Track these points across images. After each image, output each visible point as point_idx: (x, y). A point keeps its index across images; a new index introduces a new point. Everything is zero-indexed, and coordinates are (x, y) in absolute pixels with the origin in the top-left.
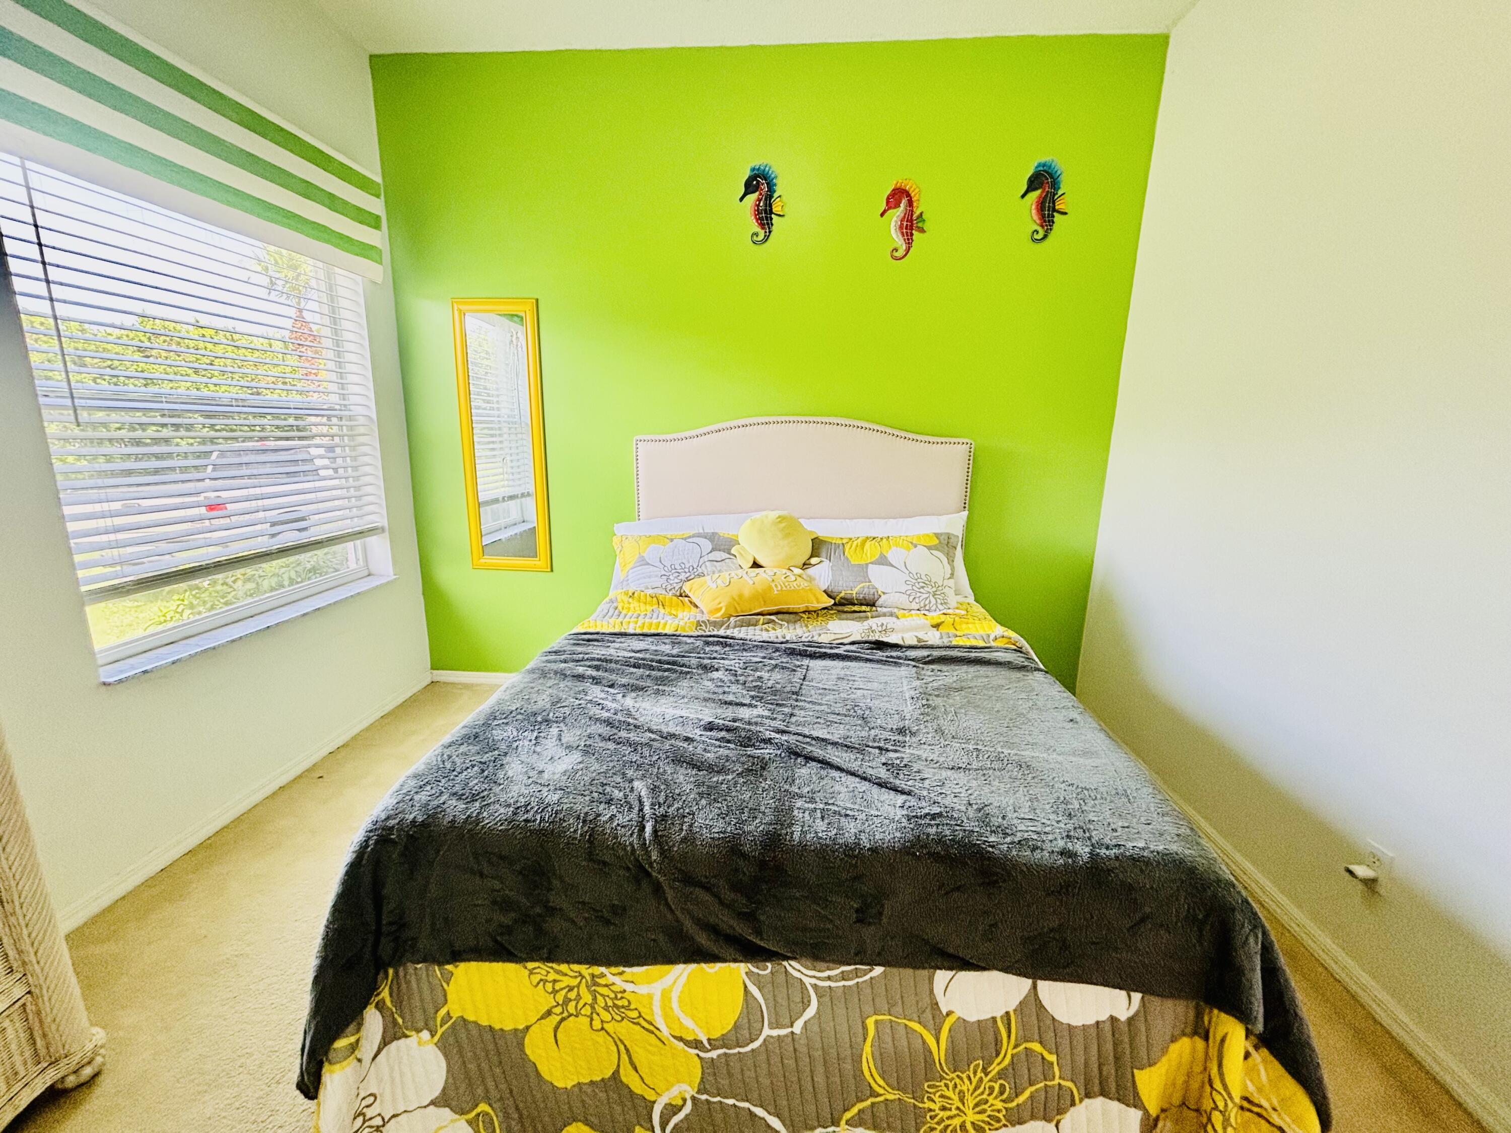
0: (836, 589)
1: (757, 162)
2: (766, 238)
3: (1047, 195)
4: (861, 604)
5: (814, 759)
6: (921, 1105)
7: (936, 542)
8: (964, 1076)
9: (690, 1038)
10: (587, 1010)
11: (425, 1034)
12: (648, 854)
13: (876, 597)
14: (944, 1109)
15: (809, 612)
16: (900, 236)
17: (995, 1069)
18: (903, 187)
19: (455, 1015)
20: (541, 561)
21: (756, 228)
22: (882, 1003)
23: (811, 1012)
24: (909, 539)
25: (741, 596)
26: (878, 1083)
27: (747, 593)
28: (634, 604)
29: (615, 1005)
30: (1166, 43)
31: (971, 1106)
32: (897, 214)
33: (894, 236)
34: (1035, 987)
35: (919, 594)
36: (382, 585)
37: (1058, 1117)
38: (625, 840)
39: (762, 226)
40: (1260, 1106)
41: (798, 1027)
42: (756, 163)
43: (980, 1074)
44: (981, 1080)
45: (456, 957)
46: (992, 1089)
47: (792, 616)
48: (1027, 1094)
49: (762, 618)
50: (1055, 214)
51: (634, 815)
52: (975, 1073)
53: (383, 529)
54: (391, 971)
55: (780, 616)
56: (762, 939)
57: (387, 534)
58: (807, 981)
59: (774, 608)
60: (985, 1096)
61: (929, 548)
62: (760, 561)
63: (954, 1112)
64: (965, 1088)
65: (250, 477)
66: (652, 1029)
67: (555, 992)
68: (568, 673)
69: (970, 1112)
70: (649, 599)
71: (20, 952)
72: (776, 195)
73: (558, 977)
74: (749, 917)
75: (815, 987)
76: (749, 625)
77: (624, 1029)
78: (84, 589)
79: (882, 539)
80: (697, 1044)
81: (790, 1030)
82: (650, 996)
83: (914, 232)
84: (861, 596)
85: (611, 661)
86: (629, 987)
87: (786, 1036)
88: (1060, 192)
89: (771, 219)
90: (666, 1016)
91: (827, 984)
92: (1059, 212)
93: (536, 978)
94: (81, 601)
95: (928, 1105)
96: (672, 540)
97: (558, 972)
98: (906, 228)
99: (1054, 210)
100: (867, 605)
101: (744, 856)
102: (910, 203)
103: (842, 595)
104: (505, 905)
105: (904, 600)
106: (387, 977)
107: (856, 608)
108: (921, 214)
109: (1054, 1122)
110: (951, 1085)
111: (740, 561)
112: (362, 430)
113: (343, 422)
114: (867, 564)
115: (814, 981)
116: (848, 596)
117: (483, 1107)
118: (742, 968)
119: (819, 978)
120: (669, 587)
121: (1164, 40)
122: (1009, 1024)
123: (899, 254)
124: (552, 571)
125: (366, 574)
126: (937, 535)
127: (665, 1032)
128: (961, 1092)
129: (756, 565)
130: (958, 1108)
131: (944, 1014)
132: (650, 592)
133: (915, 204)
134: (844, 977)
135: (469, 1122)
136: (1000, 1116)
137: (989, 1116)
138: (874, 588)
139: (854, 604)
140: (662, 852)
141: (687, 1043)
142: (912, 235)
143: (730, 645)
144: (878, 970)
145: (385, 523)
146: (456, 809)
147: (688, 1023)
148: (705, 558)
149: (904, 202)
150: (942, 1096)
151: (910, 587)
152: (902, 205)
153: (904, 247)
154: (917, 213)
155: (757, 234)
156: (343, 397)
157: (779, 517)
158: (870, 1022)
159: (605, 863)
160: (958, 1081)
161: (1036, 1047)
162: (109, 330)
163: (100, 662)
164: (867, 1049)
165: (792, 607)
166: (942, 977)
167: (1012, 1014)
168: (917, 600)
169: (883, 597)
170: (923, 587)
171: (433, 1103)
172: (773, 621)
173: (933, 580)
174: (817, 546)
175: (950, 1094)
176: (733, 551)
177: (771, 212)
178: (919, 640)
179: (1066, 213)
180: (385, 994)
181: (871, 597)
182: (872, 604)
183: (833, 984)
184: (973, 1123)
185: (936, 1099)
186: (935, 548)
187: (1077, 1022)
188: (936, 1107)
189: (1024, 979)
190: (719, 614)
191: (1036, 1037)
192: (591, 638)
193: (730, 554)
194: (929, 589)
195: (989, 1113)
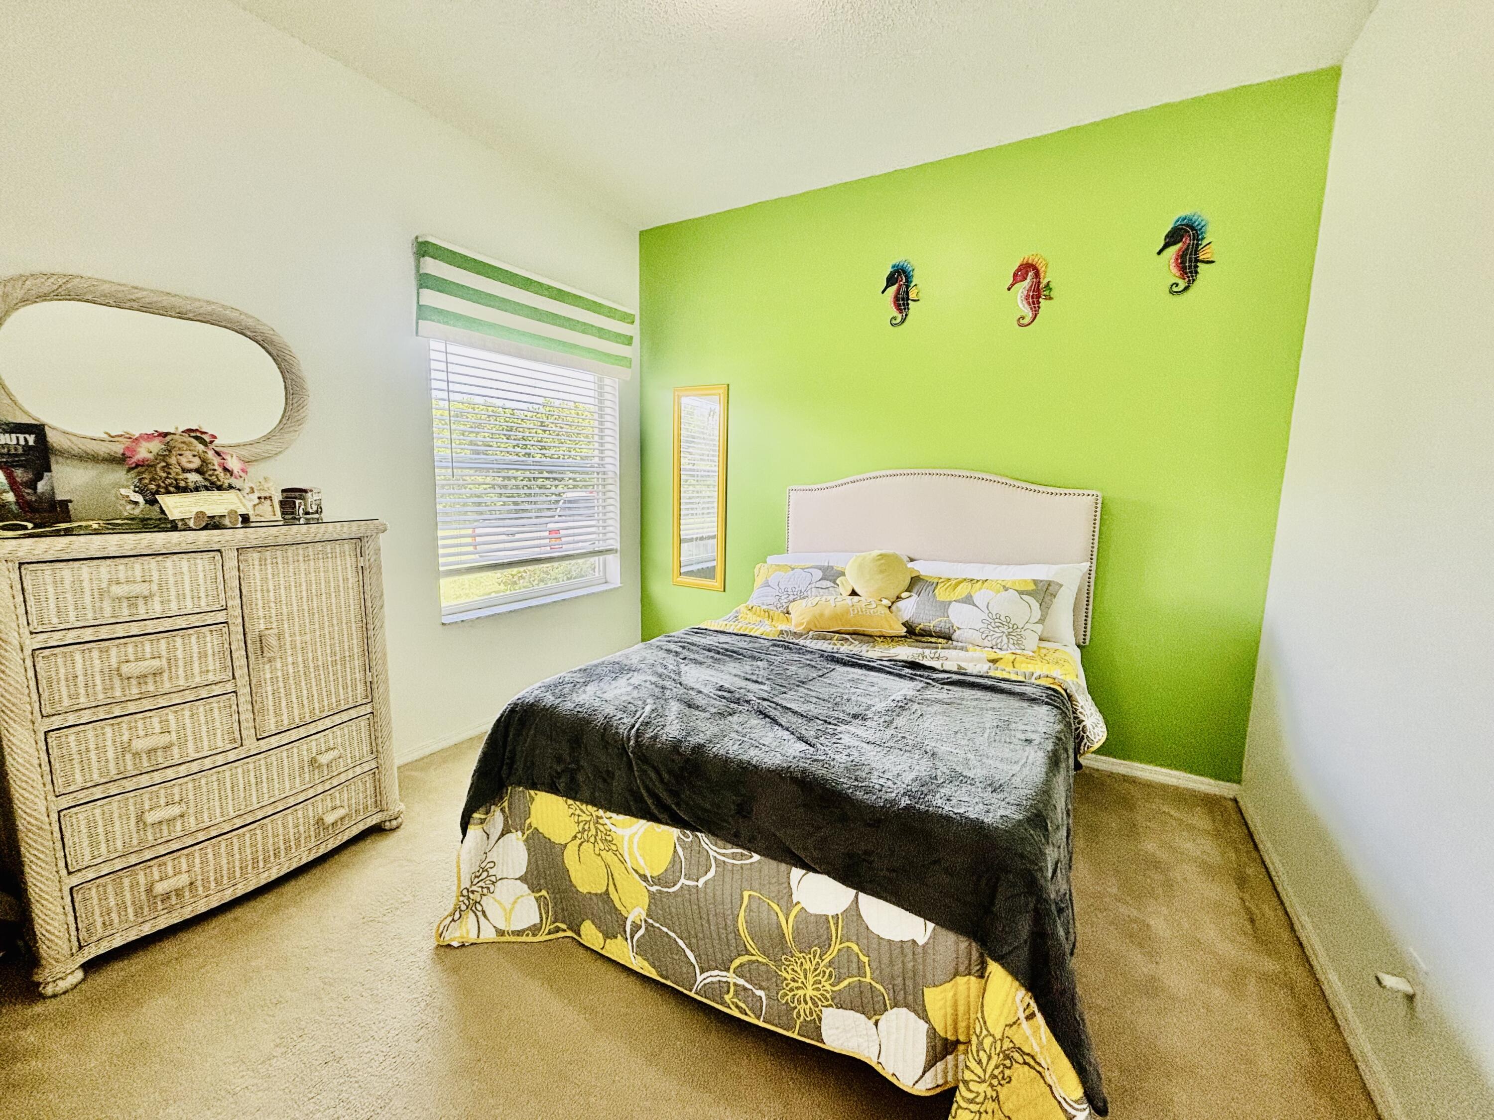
0: (917, 621)
1: (897, 259)
2: (903, 321)
3: (1187, 249)
4: (939, 637)
5: (769, 717)
6: (780, 973)
7: (1032, 587)
8: (807, 958)
9: (642, 872)
10: (592, 840)
11: (519, 833)
12: (629, 739)
13: (952, 631)
14: (794, 980)
15: (885, 637)
16: (1026, 305)
17: (827, 958)
18: (1030, 262)
19: (534, 826)
20: (717, 583)
21: (894, 313)
22: (756, 885)
23: (711, 874)
24: (1003, 584)
25: (822, 615)
26: (751, 945)
27: (827, 612)
28: (750, 614)
29: (606, 840)
30: (1339, 75)
31: (811, 983)
32: (1023, 287)
33: (1021, 306)
34: (856, 897)
35: (992, 633)
36: (611, 590)
37: (877, 1017)
38: (621, 731)
39: (900, 311)
40: (1040, 1065)
41: (700, 883)
42: (896, 261)
43: (817, 959)
44: (818, 963)
45: (534, 786)
46: (824, 972)
47: (867, 638)
48: (846, 983)
49: (837, 635)
50: (1199, 264)
51: (633, 721)
52: (814, 957)
53: (616, 551)
54: (510, 788)
55: (854, 636)
56: (679, 809)
57: (618, 554)
58: (711, 853)
59: (851, 629)
60: (820, 978)
61: (1021, 593)
62: (858, 591)
63: (800, 984)
64: (808, 968)
65: (570, 516)
66: (623, 862)
67: (578, 823)
68: (664, 647)
69: (810, 988)
70: (763, 613)
71: (377, 745)
72: (912, 285)
73: (581, 813)
74: (674, 794)
75: (715, 858)
76: (825, 639)
77: (609, 857)
78: (441, 569)
79: (978, 581)
80: (644, 878)
81: (695, 883)
82: (623, 837)
83: (1041, 300)
84: (938, 629)
85: (695, 645)
86: (613, 828)
87: (693, 887)
88: (1205, 242)
89: (908, 304)
90: (630, 854)
91: (723, 858)
92: (1203, 262)
93: (571, 811)
94: (438, 575)
95: (785, 974)
96: (793, 569)
97: (581, 810)
98: (1033, 298)
99: (1197, 261)
100: (944, 638)
101: (679, 753)
102: (1037, 274)
103: (921, 626)
104: (559, 759)
105: (976, 637)
106: (507, 793)
107: (933, 640)
108: (1048, 283)
109: (873, 1020)
110: (799, 962)
111: (841, 590)
112: (610, 481)
113: (600, 476)
114: (950, 602)
115: (715, 854)
116: (927, 629)
117: (544, 893)
118: (674, 833)
119: (718, 853)
120: (779, 605)
121: (1335, 73)
122: (837, 923)
123: (1026, 321)
124: (724, 591)
125: (604, 581)
126: (1035, 582)
127: (629, 865)
128: (805, 969)
129: (854, 593)
130: (802, 983)
131: (795, 902)
132: (765, 607)
133: (1042, 275)
134: (734, 856)
135: (537, 899)
136: (828, 996)
137: (822, 995)
138: (950, 622)
139: (931, 636)
140: (637, 741)
141: (640, 876)
142: (1039, 303)
143: (791, 649)
144: (756, 857)
145: (617, 546)
146: (549, 699)
147: (641, 862)
148: (813, 585)
149: (1031, 274)
150: (793, 970)
151: (985, 626)
152: (1029, 278)
153: (1031, 315)
154: (1044, 282)
155: (895, 318)
156: (602, 459)
157: (881, 555)
158: (746, 894)
159: (607, 742)
160: (803, 961)
161: (855, 948)
162: (526, 413)
163: (443, 613)
164: (742, 914)
165: (869, 630)
166: (797, 873)
167: (840, 917)
168: (989, 638)
169: (958, 632)
170: (998, 627)
171: (519, 879)
172: (847, 639)
173: (1012, 622)
174: (915, 582)
175: (798, 969)
176: (838, 582)
177: (908, 299)
178: (960, 667)
179: (1212, 262)
180: (506, 804)
181: (947, 631)
182: (949, 638)
183: (726, 860)
184: (811, 998)
185: (790, 971)
186: (1028, 593)
187: (886, 936)
188: (789, 977)
189: (850, 889)
190: (802, 627)
191: (854, 938)
192: (699, 631)
193: (835, 583)
194: (1005, 629)
195: (822, 992)
